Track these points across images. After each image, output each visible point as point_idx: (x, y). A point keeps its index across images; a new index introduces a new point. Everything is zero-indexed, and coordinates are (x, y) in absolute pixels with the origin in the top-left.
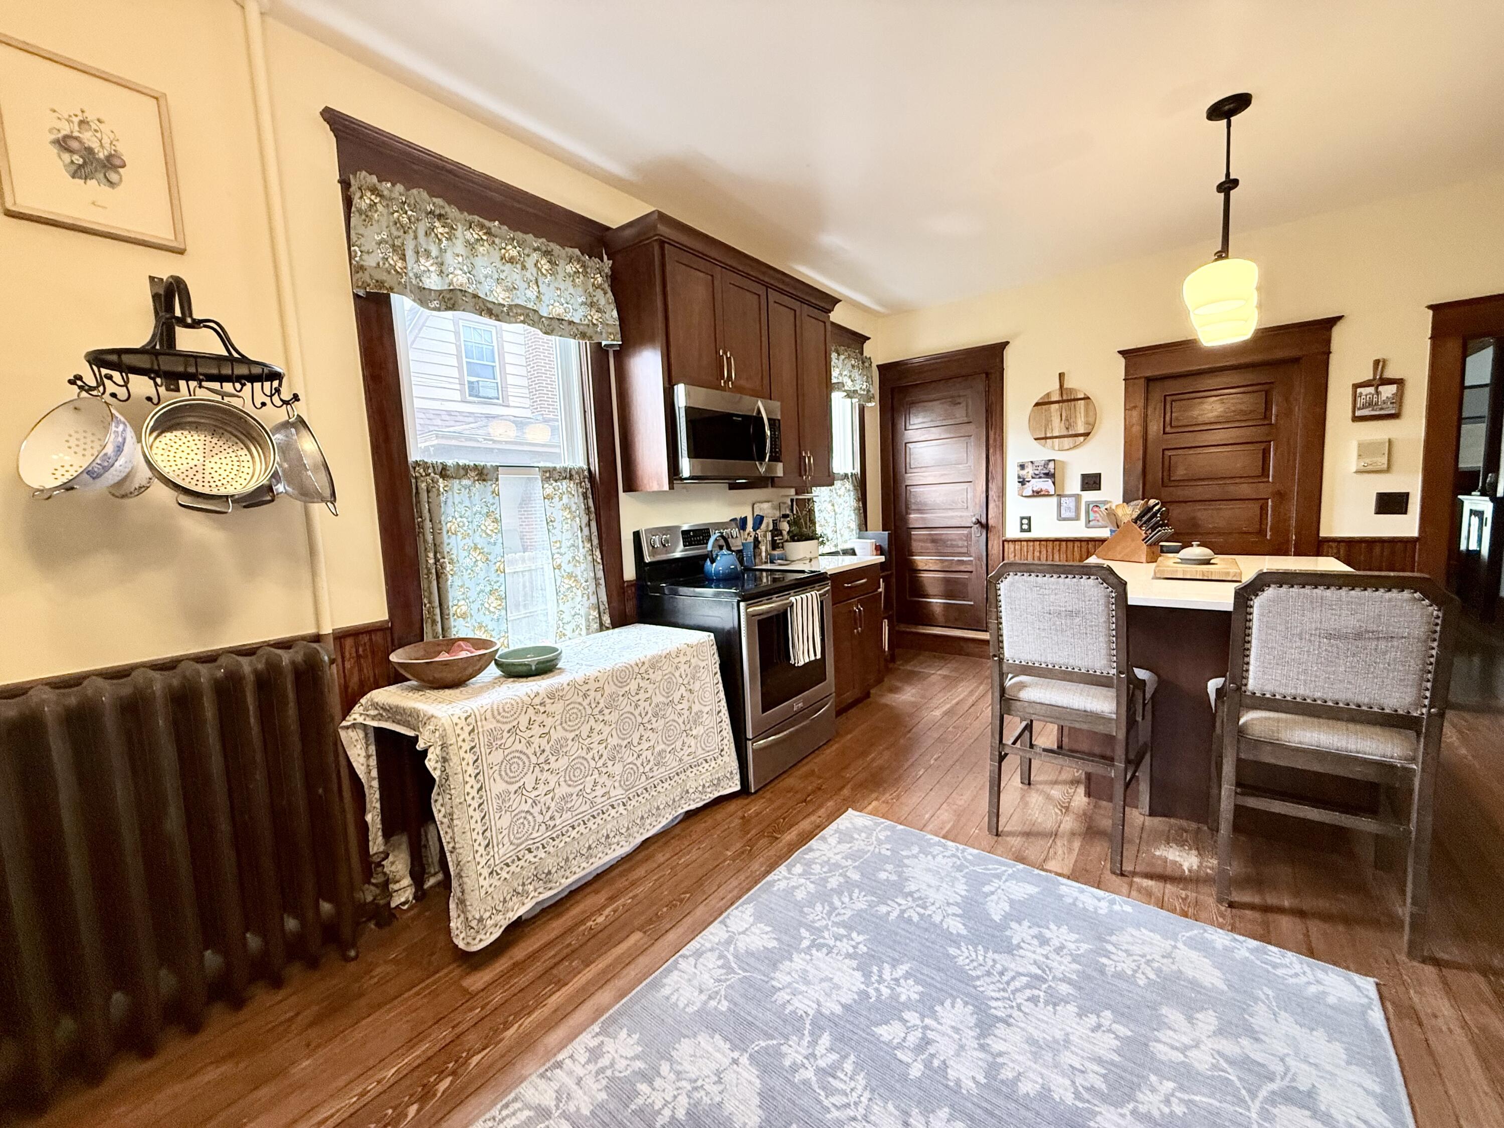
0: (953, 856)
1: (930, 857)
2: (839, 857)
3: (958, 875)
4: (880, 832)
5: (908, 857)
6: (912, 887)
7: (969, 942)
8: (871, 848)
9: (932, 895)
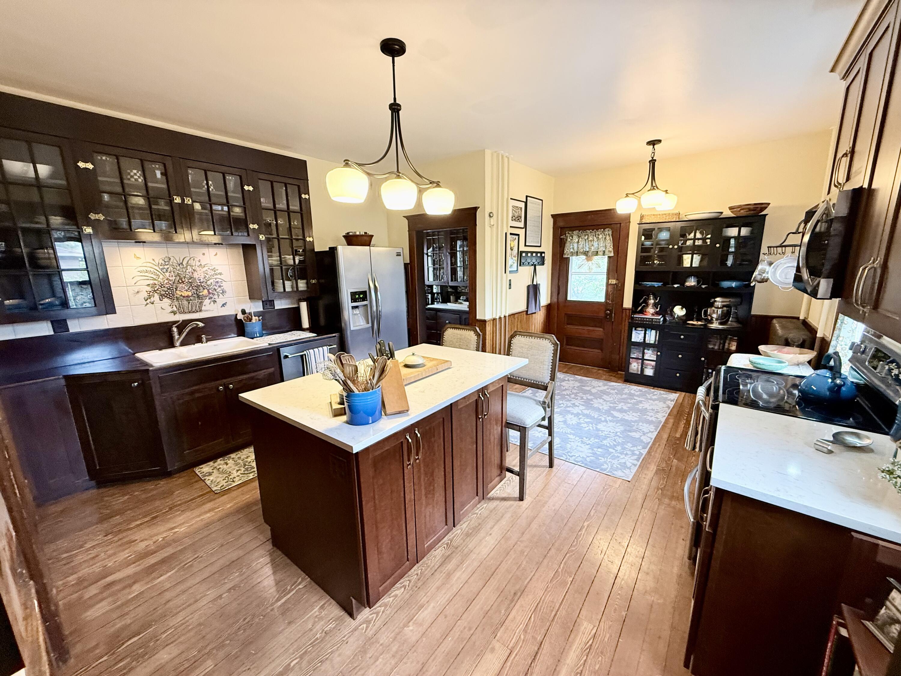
0: (571, 457)
1: (581, 456)
2: (622, 457)
3: (569, 450)
4: (607, 468)
5: (591, 456)
6: (588, 447)
7: (568, 433)
8: (609, 460)
9: (579, 444)
